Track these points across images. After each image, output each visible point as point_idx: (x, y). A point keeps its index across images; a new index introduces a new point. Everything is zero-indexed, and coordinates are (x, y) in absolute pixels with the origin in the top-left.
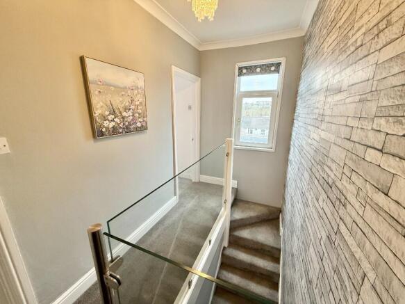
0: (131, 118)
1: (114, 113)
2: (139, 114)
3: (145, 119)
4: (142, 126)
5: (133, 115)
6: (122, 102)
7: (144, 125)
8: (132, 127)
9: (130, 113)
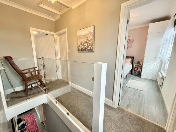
0: (86, 46)
1: (81, 44)
2: (90, 44)
3: (92, 46)
4: (91, 49)
5: (87, 45)
6: (84, 40)
7: (92, 48)
8: (86, 49)
9: (86, 44)
